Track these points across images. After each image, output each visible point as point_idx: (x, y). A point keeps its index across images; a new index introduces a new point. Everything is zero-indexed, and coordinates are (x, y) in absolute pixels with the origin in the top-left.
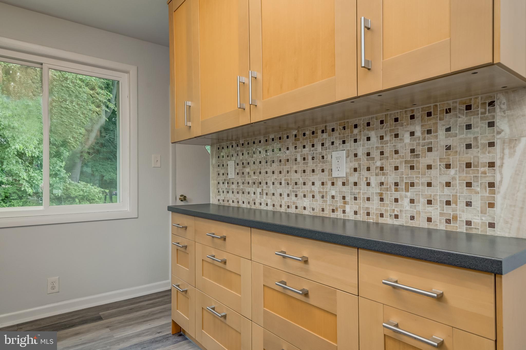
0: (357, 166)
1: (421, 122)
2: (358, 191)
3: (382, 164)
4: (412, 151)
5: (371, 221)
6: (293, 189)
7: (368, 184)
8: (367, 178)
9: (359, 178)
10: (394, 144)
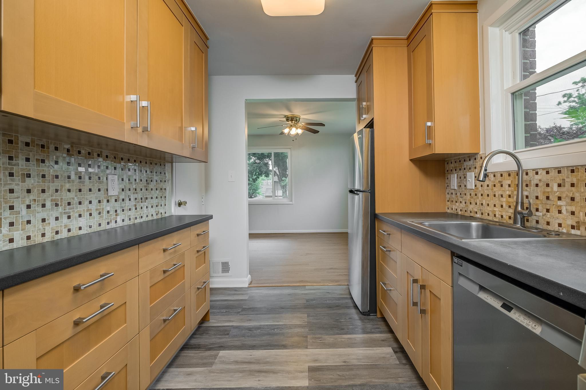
0: (123, 188)
4: (147, 181)
7: (130, 200)
10: (140, 176)
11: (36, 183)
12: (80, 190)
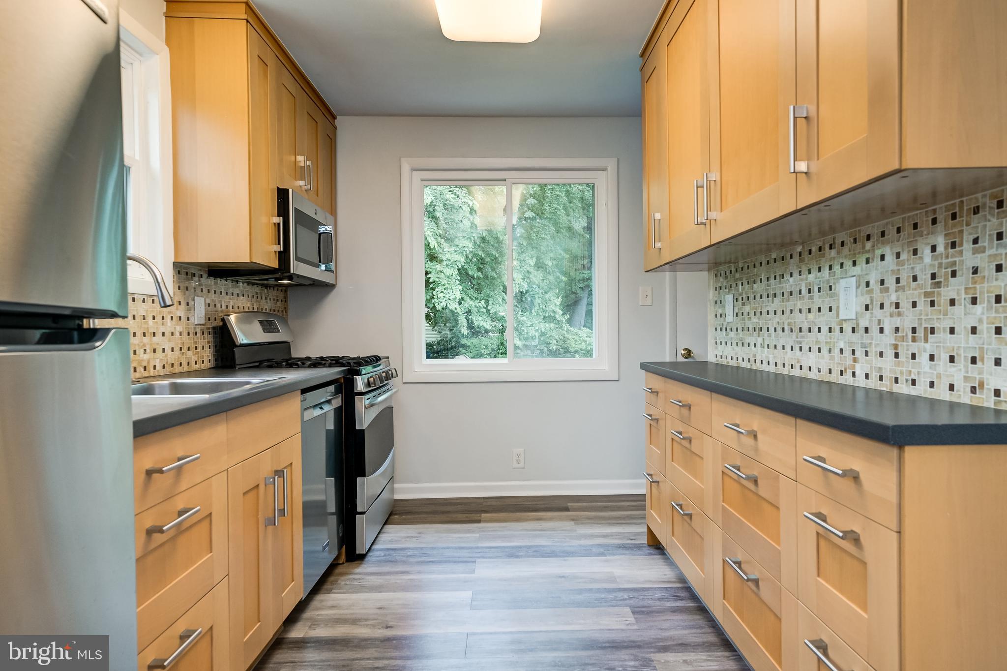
0: (868, 302)
1: (945, 229)
2: (869, 342)
3: (898, 298)
4: (933, 276)
5: (885, 389)
6: (797, 338)
7: (882, 330)
8: (879, 321)
9: (871, 320)
10: (912, 266)
12: (810, 311)
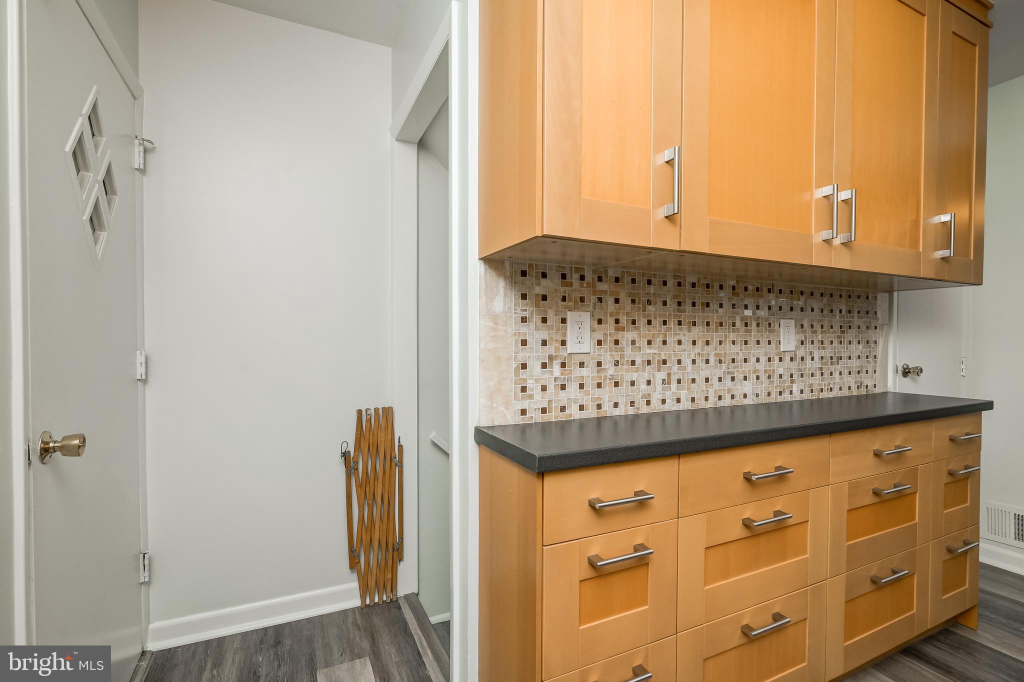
0: (803, 339)
2: (804, 367)
3: (822, 338)
4: (841, 327)
5: (814, 398)
7: (813, 359)
8: (811, 352)
9: (806, 353)
10: (830, 319)
11: (701, 333)
12: (746, 343)
